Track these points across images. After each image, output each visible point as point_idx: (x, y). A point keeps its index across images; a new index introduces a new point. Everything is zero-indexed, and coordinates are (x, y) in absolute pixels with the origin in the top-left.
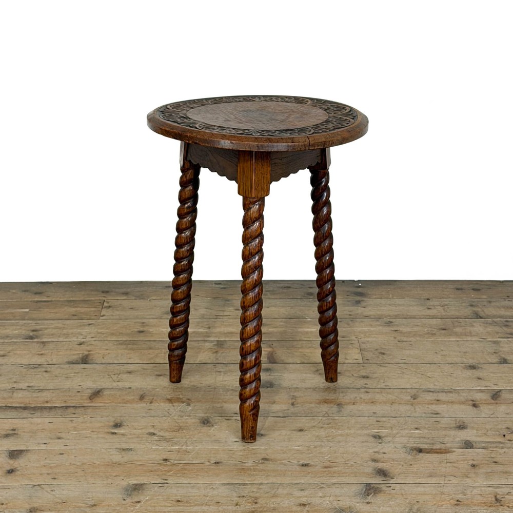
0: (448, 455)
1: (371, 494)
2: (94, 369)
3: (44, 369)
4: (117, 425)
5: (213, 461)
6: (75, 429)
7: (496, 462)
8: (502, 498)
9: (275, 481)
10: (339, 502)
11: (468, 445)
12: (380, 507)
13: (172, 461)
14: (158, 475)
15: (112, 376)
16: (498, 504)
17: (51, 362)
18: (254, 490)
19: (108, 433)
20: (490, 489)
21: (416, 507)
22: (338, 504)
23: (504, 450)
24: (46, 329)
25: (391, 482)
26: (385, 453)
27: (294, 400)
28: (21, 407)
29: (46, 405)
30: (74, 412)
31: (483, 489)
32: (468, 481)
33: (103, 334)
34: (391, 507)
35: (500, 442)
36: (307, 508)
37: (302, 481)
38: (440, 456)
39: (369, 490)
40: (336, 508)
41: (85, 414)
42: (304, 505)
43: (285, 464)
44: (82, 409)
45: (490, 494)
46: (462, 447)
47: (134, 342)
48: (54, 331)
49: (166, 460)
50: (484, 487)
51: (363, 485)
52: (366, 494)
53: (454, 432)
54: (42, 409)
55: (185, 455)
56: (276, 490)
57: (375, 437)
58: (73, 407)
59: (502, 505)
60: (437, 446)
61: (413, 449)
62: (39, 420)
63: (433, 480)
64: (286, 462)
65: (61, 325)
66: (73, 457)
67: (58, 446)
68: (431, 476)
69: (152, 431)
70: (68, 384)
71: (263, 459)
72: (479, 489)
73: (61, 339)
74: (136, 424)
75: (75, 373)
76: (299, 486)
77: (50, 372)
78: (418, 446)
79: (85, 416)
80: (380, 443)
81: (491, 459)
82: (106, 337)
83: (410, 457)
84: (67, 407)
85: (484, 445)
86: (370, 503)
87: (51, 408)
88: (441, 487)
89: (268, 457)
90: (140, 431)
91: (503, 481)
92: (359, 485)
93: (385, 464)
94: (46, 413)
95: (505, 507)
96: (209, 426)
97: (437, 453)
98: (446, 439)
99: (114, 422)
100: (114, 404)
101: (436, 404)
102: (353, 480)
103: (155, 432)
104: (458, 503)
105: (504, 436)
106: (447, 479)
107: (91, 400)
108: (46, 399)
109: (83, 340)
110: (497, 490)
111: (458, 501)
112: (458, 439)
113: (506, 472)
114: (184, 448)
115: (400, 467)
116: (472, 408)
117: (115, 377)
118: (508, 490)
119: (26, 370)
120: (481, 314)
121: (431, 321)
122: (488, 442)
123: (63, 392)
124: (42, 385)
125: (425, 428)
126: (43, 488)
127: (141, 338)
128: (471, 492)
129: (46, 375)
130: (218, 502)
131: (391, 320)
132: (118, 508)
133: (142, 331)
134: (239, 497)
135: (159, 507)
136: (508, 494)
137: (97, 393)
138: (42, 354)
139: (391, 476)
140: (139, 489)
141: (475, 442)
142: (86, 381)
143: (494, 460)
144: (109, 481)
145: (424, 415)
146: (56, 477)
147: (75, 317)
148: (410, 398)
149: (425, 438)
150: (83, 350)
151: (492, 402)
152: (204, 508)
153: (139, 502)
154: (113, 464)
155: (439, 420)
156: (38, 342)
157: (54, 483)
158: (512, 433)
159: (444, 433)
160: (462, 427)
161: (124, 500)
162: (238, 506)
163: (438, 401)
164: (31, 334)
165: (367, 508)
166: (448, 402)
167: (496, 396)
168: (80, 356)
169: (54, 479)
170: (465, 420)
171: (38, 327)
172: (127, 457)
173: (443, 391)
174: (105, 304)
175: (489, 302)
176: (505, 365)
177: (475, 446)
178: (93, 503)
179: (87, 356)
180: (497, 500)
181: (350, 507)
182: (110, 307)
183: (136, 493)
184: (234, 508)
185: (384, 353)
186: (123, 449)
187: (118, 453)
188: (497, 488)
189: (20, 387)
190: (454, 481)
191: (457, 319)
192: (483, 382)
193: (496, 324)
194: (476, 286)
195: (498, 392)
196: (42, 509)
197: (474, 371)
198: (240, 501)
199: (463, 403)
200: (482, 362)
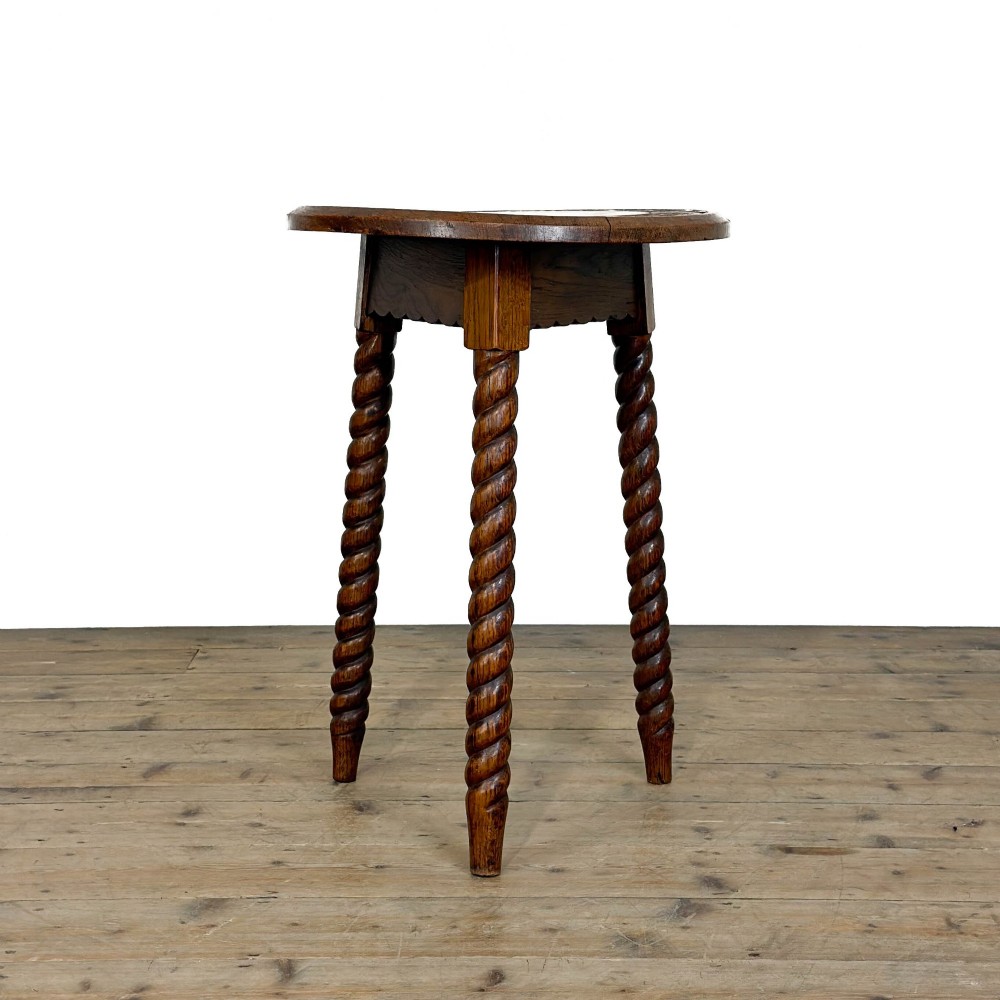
0: (845, 858)
1: (690, 914)
2: (161, 736)
4: (189, 813)
5: (373, 864)
7: (941, 868)
8: (962, 921)
10: (625, 927)
11: (885, 842)
12: (709, 935)
13: (290, 864)
14: (259, 885)
15: (193, 746)
16: (953, 931)
18: (452, 908)
19: (170, 824)
20: (935, 908)
21: (784, 935)
22: (623, 930)
23: (957, 851)
25: (731, 897)
26: (717, 853)
27: (538, 779)
28: (6, 789)
29: (56, 785)
30: (108, 795)
31: (919, 907)
32: (887, 895)
34: (732, 933)
35: (947, 839)
36: (559, 935)
37: (551, 894)
38: (827, 858)
39: (687, 908)
40: (618, 936)
41: (130, 798)
42: (553, 930)
43: (515, 869)
44: (126, 790)
45: (936, 916)
46: (871, 845)
47: (242, 702)
49: (278, 863)
50: (922, 905)
51: (673, 900)
52: (681, 914)
53: (854, 824)
54: (45, 791)
55: (318, 855)
57: (698, 830)
58: (109, 788)
59: (962, 933)
60: (824, 844)
61: (772, 848)
62: (37, 807)
63: (820, 894)
64: (520, 865)
67: (72, 842)
68: (813, 887)
69: (257, 820)
70: (105, 757)
72: (911, 908)
74: (227, 811)
75: (123, 742)
76: (544, 901)
78: (786, 843)
79: (128, 801)
80: (708, 839)
81: (932, 863)
83: (768, 859)
84: (94, 788)
85: (916, 842)
86: (688, 928)
87: (64, 790)
88: (833, 904)
90: (233, 821)
91: (961, 897)
92: (664, 900)
93: (718, 870)
95: (969, 936)
96: (371, 814)
97: (823, 853)
98: (839, 835)
99: (184, 809)
101: (817, 784)
102: (654, 893)
103: (263, 822)
104: (870, 928)
105: (955, 829)
106: (844, 892)
107: (144, 778)
108: (59, 778)
110: (950, 910)
111: (870, 925)
112: (863, 835)
113: (965, 883)
114: (317, 845)
115: (749, 874)
116: (886, 791)
117: (198, 748)
118: (972, 910)
119: (28, 739)
120: (892, 668)
121: (801, 676)
122: (925, 839)
123: (94, 767)
124: (55, 758)
125: (798, 818)
126: (19, 906)
127: (259, 695)
128: (897, 912)
129: (69, 745)
130: (377, 927)
131: (725, 674)
132: (167, 936)
133: (261, 688)
134: (421, 918)
135: (254, 935)
136: (973, 915)
137: (160, 769)
138: (66, 718)
139: (732, 887)
140: (217, 907)
141: (899, 839)
142: (143, 752)
143: (940, 865)
144: (158, 895)
145: (793, 800)
146: (50, 888)
147: (141, 671)
148: (763, 775)
149: (797, 832)
150: (147, 712)
151: (926, 781)
152: (345, 934)
153: (213, 926)
154: (171, 869)
155: (822, 806)
156: (62, 703)
157: (46, 897)
158: (969, 825)
159: (834, 825)
160: (869, 816)
161: (183, 923)
162: (417, 932)
163: (819, 780)
164: (52, 692)
165: (683, 935)
166: (839, 782)
167: (932, 774)
168: (139, 719)
169: (47, 891)
170: (875, 807)
171: (66, 683)
172: (201, 859)
173: (828, 767)
174: (199, 654)
175: (907, 653)
176: (944, 733)
177: (897, 844)
178: (116, 927)
179: (150, 720)
180: (950, 924)
181: (647, 934)
182: (206, 658)
183: (209, 912)
184: (408, 935)
185: (712, 717)
186: (195, 847)
187: (183, 853)
188: (948, 906)
189: (12, 762)
190: (860, 895)
191: (849, 673)
192: (905, 756)
193: (919, 679)
194: (880, 634)
195: (935, 769)
196: (11, 937)
197: (885, 740)
198: (421, 924)
199: (870, 784)
200: (899, 728)
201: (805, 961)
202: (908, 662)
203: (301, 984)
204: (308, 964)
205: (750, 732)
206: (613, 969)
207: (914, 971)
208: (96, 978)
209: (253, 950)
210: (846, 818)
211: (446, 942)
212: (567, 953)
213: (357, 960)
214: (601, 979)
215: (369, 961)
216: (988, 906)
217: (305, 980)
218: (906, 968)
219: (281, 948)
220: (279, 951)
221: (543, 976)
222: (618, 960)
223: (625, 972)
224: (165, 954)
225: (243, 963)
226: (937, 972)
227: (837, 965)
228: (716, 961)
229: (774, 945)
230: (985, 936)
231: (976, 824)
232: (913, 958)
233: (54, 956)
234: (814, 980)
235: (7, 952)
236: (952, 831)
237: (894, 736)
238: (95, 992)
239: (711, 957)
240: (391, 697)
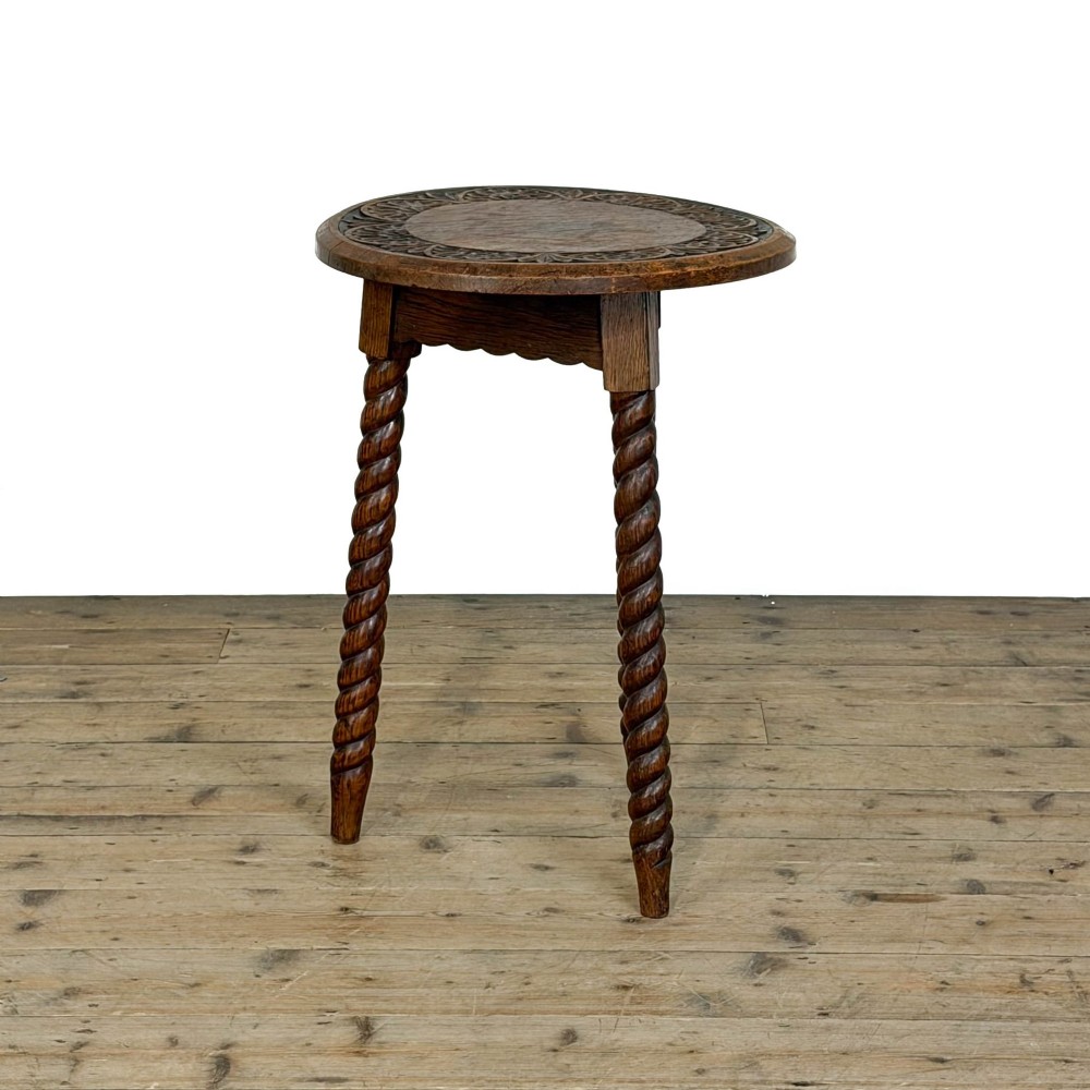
0: (930, 905)
1: (765, 970)
2: (203, 751)
3: (98, 752)
4: (248, 849)
5: (444, 912)
6: (161, 854)
7: (1028, 918)
8: (1037, 978)
9: (568, 946)
10: (698, 984)
11: (975, 887)
12: (781, 992)
13: (358, 911)
14: (327, 935)
15: (240, 764)
16: (1026, 989)
17: (113, 740)
18: (526, 961)
19: (229, 862)
20: (1012, 963)
21: (855, 993)
22: (695, 987)
23: (1048, 897)
24: (106, 679)
25: (808, 951)
26: (799, 901)
27: (616, 809)
28: (49, 817)
29: (102, 813)
30: (160, 825)
31: (997, 963)
32: (966, 949)
33: (224, 689)
34: (804, 992)
35: (1041, 884)
36: (631, 993)
37: (626, 948)
38: (913, 906)
39: (762, 963)
40: (691, 994)
41: (183, 831)
42: (626, 988)
43: (590, 919)
44: (177, 820)
45: (1011, 972)
46: (961, 890)
47: (287, 705)
48: (122, 684)
49: (346, 909)
50: (1000, 960)
51: (750, 955)
52: (756, 969)
53: (947, 865)
54: (91, 820)
55: (386, 900)
56: (569, 962)
57: (781, 873)
58: (159, 816)
59: (1033, 991)
60: (910, 890)
61: (857, 894)
62: (87, 840)
63: (897, 948)
64: (594, 914)
65: (135, 674)
66: (154, 903)
67: (125, 884)
68: (892, 940)
69: (318, 859)
70: (147, 778)
71: (547, 910)
72: (989, 963)
73: (135, 698)
74: (287, 847)
75: (163, 758)
76: (618, 955)
77: (111, 755)
78: (871, 888)
79: (181, 834)
80: (791, 884)
81: (1019, 912)
82: (231, 695)
83: (851, 908)
84: (144, 817)
85: (1007, 888)
86: (761, 985)
87: (111, 819)
88: (911, 959)
89: (556, 906)
90: (295, 859)
91: (1041, 951)
92: (741, 955)
93: (798, 920)
94: (100, 828)
95: (1040, 994)
96: (439, 852)
97: (910, 901)
98: (927, 880)
99: (242, 843)
100: (241, 813)
101: (915, 816)
102: (730, 947)
103: (326, 862)
104: (943, 986)
105: (1051, 872)
106: (925, 945)
107: (194, 804)
108: (102, 803)
109: (181, 700)
110: (1029, 966)
111: (943, 983)
112: (954, 878)
113: (1049, 935)
114: (384, 889)
115: (830, 925)
116: (989, 824)
117: (246, 766)
118: (1049, 966)
119: (61, 752)
120: (1027, 658)
121: (919, 671)
122: (1016, 883)
123: (138, 791)
124: (94, 779)
125: (888, 859)
126: (92, 956)
127: (305, 696)
128: (973, 968)
129: (103, 761)
130: (450, 982)
131: (834, 668)
132: (244, 990)
133: (306, 686)
134: (494, 973)
135: (329, 990)
136: (1048, 972)
137: (207, 794)
138: (95, 725)
139: (811, 940)
140: (290, 959)
141: (990, 883)
142: (186, 771)
143: (1027, 914)
144: (228, 945)
145: (887, 836)
146: (119, 936)
147: (167, 660)
148: (859, 805)
149: (886, 875)
150: (181, 718)
151: (1034, 813)
152: (419, 990)
153: (287, 980)
154: (236, 916)
155: (918, 843)
156: (87, 704)
157: (116, 946)
158: (1067, 867)
159: (927, 866)
160: (964, 857)
161: (257, 976)
162: (490, 989)
163: (919, 810)
164: (74, 688)
165: (754, 994)
166: (940, 813)
167: (1041, 803)
168: (176, 728)
169: (116, 939)
170: (972, 845)
171: (88, 677)
172: (267, 903)
173: (932, 794)
174: (231, 637)
175: (1047, 637)
176: (1066, 749)
177: (988, 890)
178: (193, 981)
179: (188, 728)
180: (1024, 981)
181: (719, 992)
182: (240, 641)
183: (283, 965)
184: (482, 992)
185: (813, 728)
186: (259, 891)
187: (247, 897)
188: (1026, 961)
189: (49, 783)
190: (939, 949)
191: (975, 666)
192: (1019, 781)
193: (1056, 676)
194: (1021, 609)
195: (1046, 797)
196: (91, 990)
197: (1001, 758)
198: (495, 979)
199: (972, 815)
200: (1019, 743)
201: (873, 1021)
202: (1049, 652)
203: (380, 1043)
204: (386, 1022)
205: (852, 748)
206: (683, 1029)
207: (978, 1031)
208: (180, 1033)
209: (331, 1006)
210: (940, 859)
211: (520, 999)
212: (638, 1012)
213: (432, 1018)
214: (670, 1040)
215: (445, 1019)
216: (1067, 960)
217: (383, 1039)
218: (970, 1028)
219: (358, 1005)
220: (355, 1007)
221: (614, 1036)
222: (689, 1019)
223: (694, 1032)
224: (245, 1009)
225: (321, 1019)
226: (1000, 1032)
227: (904, 1025)
228: (786, 1021)
229: (845, 1004)
230: (1055, 994)
231: (1076, 865)
232: (980, 1018)
233: (137, 1010)
234: (878, 1041)
235: (90, 1006)
236: (1048, 874)
237: (1010, 754)
238: (183, 1048)
239: (780, 1016)
240: (453, 699)
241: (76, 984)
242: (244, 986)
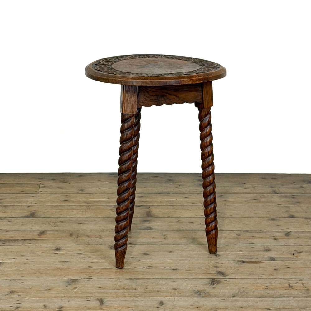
0: (260, 264)
1: (215, 283)
4: (58, 249)
6: (32, 251)
7: (288, 268)
8: (293, 285)
9: (157, 277)
10: (196, 288)
11: (272, 259)
12: (220, 290)
13: (94, 267)
14: (86, 274)
16: (291, 288)
18: (145, 282)
19: (53, 253)
20: (286, 281)
21: (242, 290)
22: (195, 289)
23: (293, 262)
25: (227, 278)
26: (222, 263)
27: (165, 237)
32: (272, 277)
34: (227, 290)
35: (290, 258)
36: (177, 291)
37: (174, 277)
38: (255, 265)
40: (195, 291)
42: (176, 289)
43: (162, 269)
44: (35, 241)
45: (286, 283)
46: (268, 260)
49: (90, 267)
50: (282, 280)
51: (210, 279)
52: (212, 283)
53: (263, 253)
55: (101, 264)
56: (158, 282)
57: (216, 255)
59: (293, 289)
60: (253, 260)
61: (238, 261)
63: (252, 277)
64: (163, 267)
68: (250, 274)
69: (79, 252)
71: (149, 266)
72: (279, 281)
74: (69, 249)
76: (172, 280)
78: (242, 259)
80: (219, 258)
81: (286, 266)
83: (237, 265)
85: (281, 259)
86: (214, 288)
87: (15, 241)
88: (257, 280)
89: (152, 266)
90: (72, 252)
92: (207, 279)
93: (222, 269)
95: (295, 290)
97: (254, 263)
98: (259, 256)
102: (204, 277)
103: (82, 253)
104: (267, 288)
105: (293, 254)
106: (260, 276)
112: (266, 256)
113: (295, 273)
114: (100, 261)
115: (232, 270)
116: (274, 240)
117: (53, 224)
118: (296, 282)
120: (278, 192)
121: (247, 195)
122: (284, 258)
123: (21, 232)
124: (7, 228)
125: (246, 251)
126: (16, 281)
128: (275, 282)
129: (10, 223)
130: (124, 288)
132: (64, 291)
134: (137, 285)
135: (89, 291)
137: (42, 233)
138: (5, 212)
139: (227, 275)
140: (75, 282)
141: (276, 258)
142: (35, 226)
143: (288, 267)
144: (56, 278)
145: (245, 244)
147: (23, 192)
148: (236, 235)
149: (246, 256)
151: (286, 237)
152: (115, 290)
153: (76, 288)
154: (58, 269)
155: (254, 246)
157: (23, 278)
158: (298, 253)
159: (257, 253)
160: (268, 250)
161: (67, 287)
162: (136, 290)
163: (253, 237)
165: (213, 290)
166: (259, 237)
167: (288, 234)
168: (29, 213)
169: (23, 276)
170: (270, 247)
173: (256, 232)
175: (283, 185)
176: (293, 218)
177: (276, 260)
178: (48, 288)
179: (33, 213)
180: (290, 286)
181: (203, 290)
182: (44, 187)
184: (134, 291)
186: (63, 261)
187: (60, 263)
188: (289, 280)
190: (264, 277)
191: (263, 194)
192: (280, 227)
193: (286, 197)
194: (274, 177)
195: (289, 232)
196: (18, 291)
197: (274, 221)
198: (137, 287)
199: (268, 238)
200: (279, 217)
202: (283, 190)
203: (106, 306)
204: (107, 300)
205: (231, 218)
206: (194, 301)
208: (47, 304)
209: (90, 295)
210: (261, 251)
211: (145, 293)
212: (180, 296)
213: (120, 298)
214: (191, 304)
215: (124, 299)
216: (301, 280)
218: (276, 300)
219: (98, 295)
220: (97, 296)
221: (174, 303)
223: (197, 302)
224: (65, 297)
225: (88, 299)
227: (257, 299)
228: (223, 298)
229: (240, 293)
230: (299, 290)
231: (300, 252)
232: (279, 297)
234: (250, 304)
236: (293, 255)
237: (277, 220)
238: (48, 308)
239: (221, 297)
241: (14, 290)
242: (64, 289)
